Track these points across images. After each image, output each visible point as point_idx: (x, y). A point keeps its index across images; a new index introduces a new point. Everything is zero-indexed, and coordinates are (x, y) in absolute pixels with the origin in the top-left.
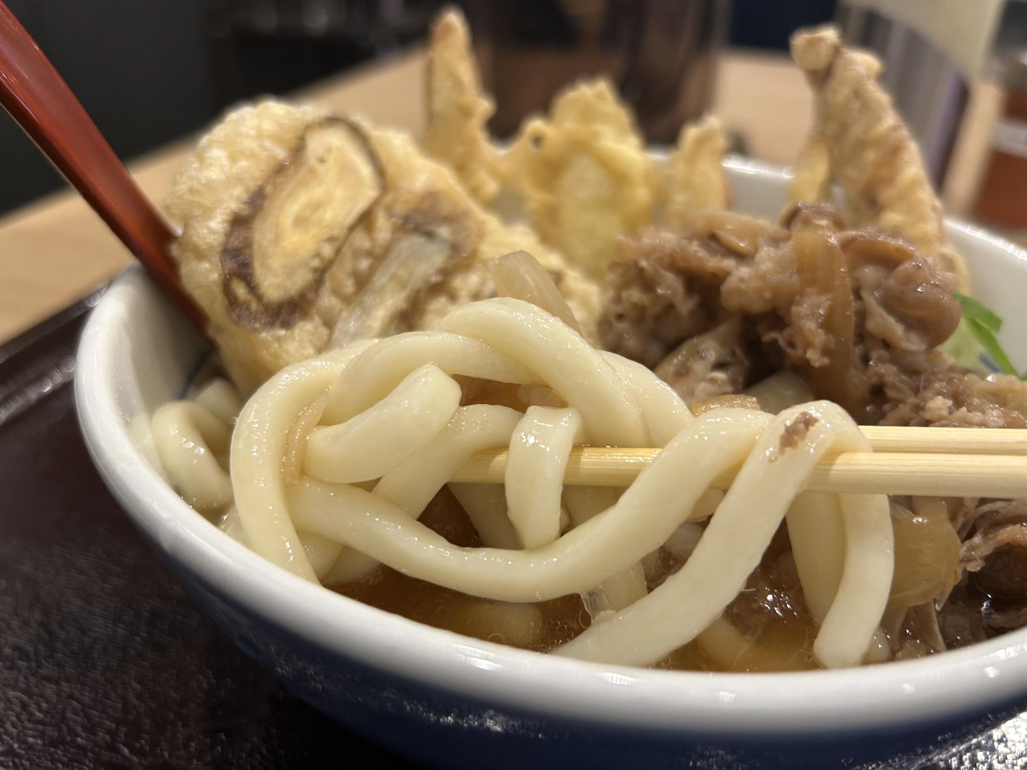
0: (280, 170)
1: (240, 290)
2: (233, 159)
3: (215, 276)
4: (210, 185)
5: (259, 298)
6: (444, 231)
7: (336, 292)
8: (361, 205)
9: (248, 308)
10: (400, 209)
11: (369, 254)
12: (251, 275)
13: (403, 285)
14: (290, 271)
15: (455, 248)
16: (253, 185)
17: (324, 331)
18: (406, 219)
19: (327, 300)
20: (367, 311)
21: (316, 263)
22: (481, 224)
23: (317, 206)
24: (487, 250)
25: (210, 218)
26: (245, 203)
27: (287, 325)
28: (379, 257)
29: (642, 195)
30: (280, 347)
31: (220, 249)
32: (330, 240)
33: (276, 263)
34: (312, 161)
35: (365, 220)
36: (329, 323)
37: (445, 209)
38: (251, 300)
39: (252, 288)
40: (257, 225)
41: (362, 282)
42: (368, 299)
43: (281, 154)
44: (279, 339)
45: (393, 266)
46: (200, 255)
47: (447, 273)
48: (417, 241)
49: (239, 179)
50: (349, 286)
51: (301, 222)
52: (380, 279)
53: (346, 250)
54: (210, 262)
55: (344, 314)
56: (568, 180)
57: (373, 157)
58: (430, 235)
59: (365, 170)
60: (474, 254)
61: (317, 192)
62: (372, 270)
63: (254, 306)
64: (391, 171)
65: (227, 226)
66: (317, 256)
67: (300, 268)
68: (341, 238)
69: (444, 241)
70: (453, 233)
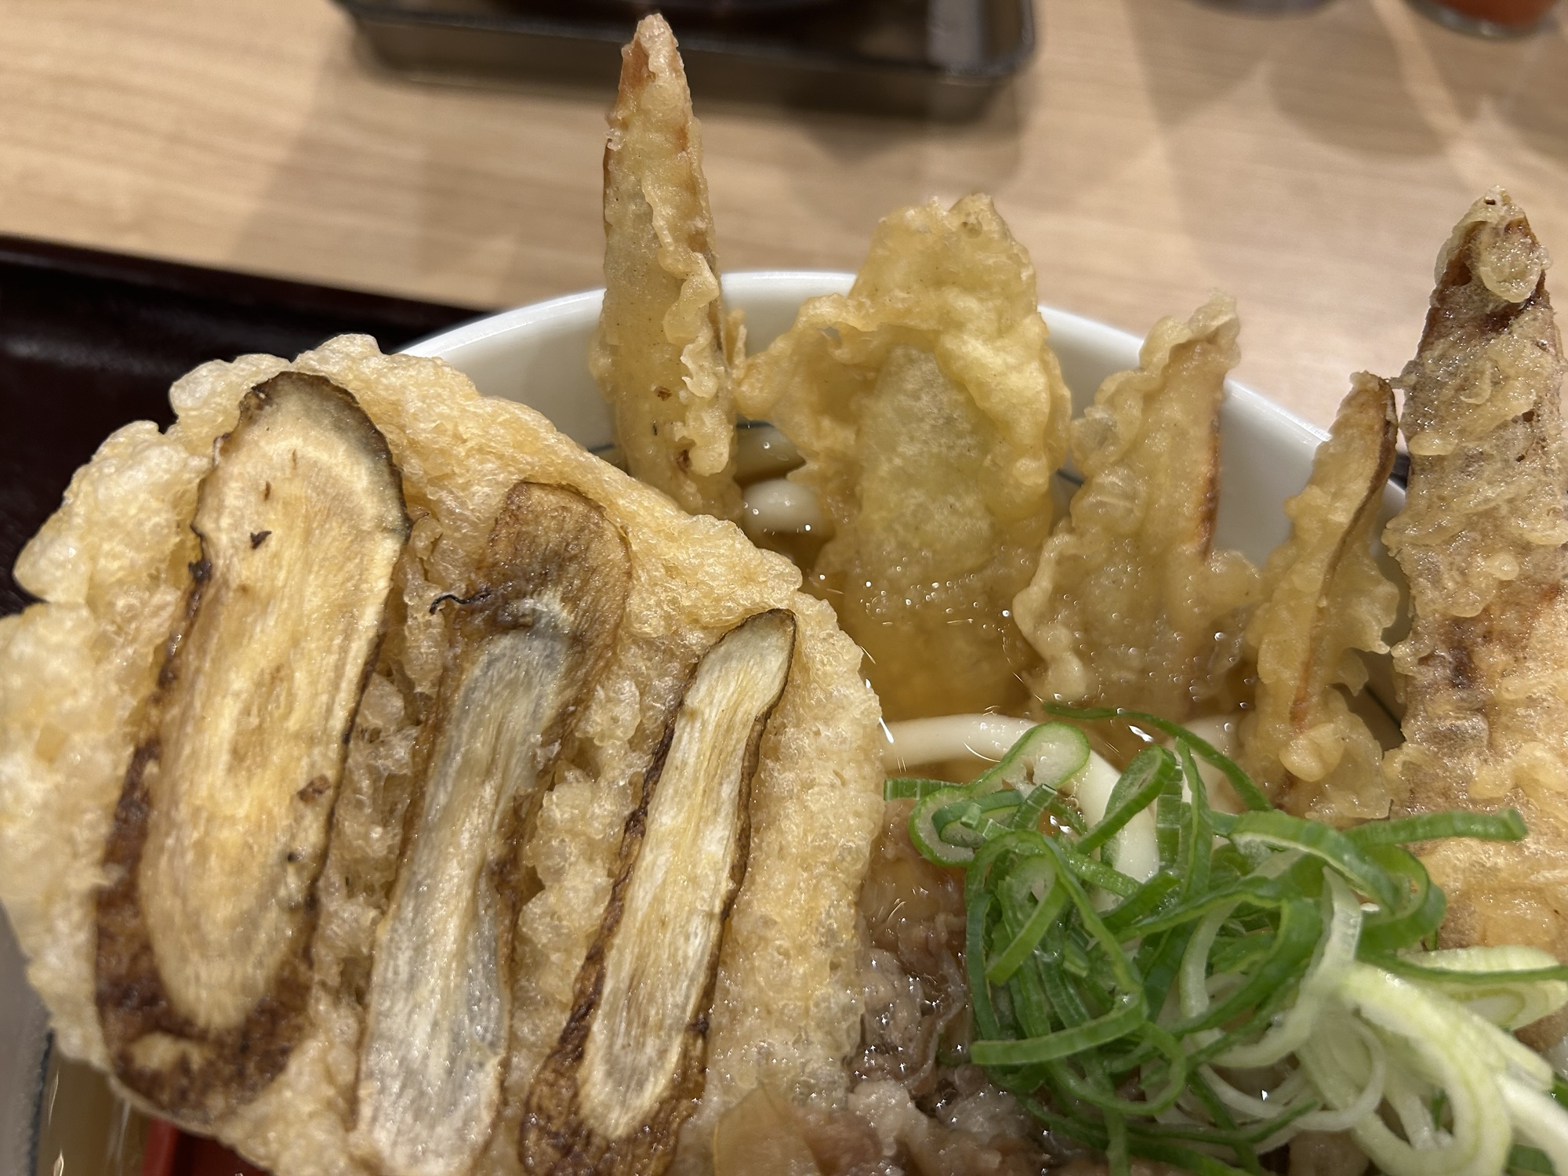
1: (157, 1052)
5: (200, 1036)
6: (550, 604)
7: (355, 885)
9: (186, 1073)
12: (170, 1012)
15: (577, 641)
19: (340, 922)
21: (293, 885)
32: (307, 795)
35: (382, 654)
36: (355, 989)
38: (186, 1050)
47: (567, 720)
48: (504, 643)
58: (522, 626)
60: (622, 621)
62: (422, 763)
63: (196, 1060)
66: (291, 858)
67: (262, 905)
68: (331, 774)
69: (553, 632)
70: (568, 598)
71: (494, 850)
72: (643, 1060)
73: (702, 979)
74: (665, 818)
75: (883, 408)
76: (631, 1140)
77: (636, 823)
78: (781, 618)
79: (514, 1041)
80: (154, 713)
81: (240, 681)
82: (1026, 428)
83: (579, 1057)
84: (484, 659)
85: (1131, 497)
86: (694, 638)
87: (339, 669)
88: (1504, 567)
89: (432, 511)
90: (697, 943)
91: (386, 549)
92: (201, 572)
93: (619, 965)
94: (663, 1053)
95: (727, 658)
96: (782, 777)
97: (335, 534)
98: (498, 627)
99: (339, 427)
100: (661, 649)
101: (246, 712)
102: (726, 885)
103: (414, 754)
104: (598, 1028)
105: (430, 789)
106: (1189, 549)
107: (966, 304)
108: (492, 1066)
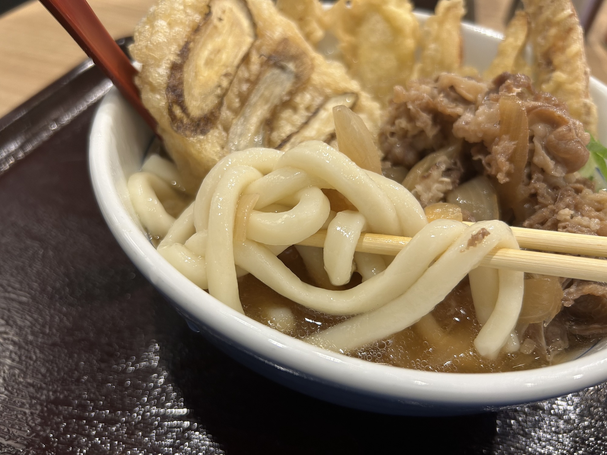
0: (197, 30)
1: (178, 111)
2: (170, 25)
3: (163, 103)
4: (158, 46)
5: (188, 115)
6: (291, 66)
7: (229, 108)
8: (244, 49)
9: (182, 122)
10: (265, 50)
11: (248, 81)
12: (183, 101)
13: (267, 101)
14: (205, 97)
15: (298, 77)
16: (182, 43)
17: (224, 134)
18: (269, 58)
19: (225, 114)
20: (246, 120)
21: (219, 91)
22: (312, 59)
23: (218, 51)
24: (316, 78)
25: (159, 66)
26: (178, 55)
27: (204, 132)
28: (254, 82)
29: (410, 43)
30: (201, 146)
31: (165, 86)
32: (226, 75)
33: (196, 91)
34: (215, 21)
35: (246, 59)
36: (227, 129)
37: (293, 51)
38: (183, 117)
39: (184, 109)
40: (185, 69)
41: (244, 99)
42: (248, 111)
43: (198, 18)
44: (200, 141)
45: (262, 88)
46: (154, 89)
47: (292, 94)
48: (276, 71)
49: (175, 39)
50: (236, 103)
51: (209, 63)
52: (254, 99)
53: (236, 81)
54: (160, 94)
55: (234, 122)
56: (365, 29)
57: (250, 15)
58: (283, 68)
59: (245, 23)
60: (309, 80)
61: (218, 41)
62: (250, 92)
63: (185, 120)
64: (260, 24)
65: (168, 71)
66: (220, 85)
67: (211, 92)
68: (233, 73)
69: (291, 72)
70: (296, 67)
71: (268, 115)
80: (192, 37)
81: (211, 46)
84: (271, 72)
87: (236, 56)
89: (263, 36)
98: (276, 66)
100: (319, 90)
103: (248, 89)
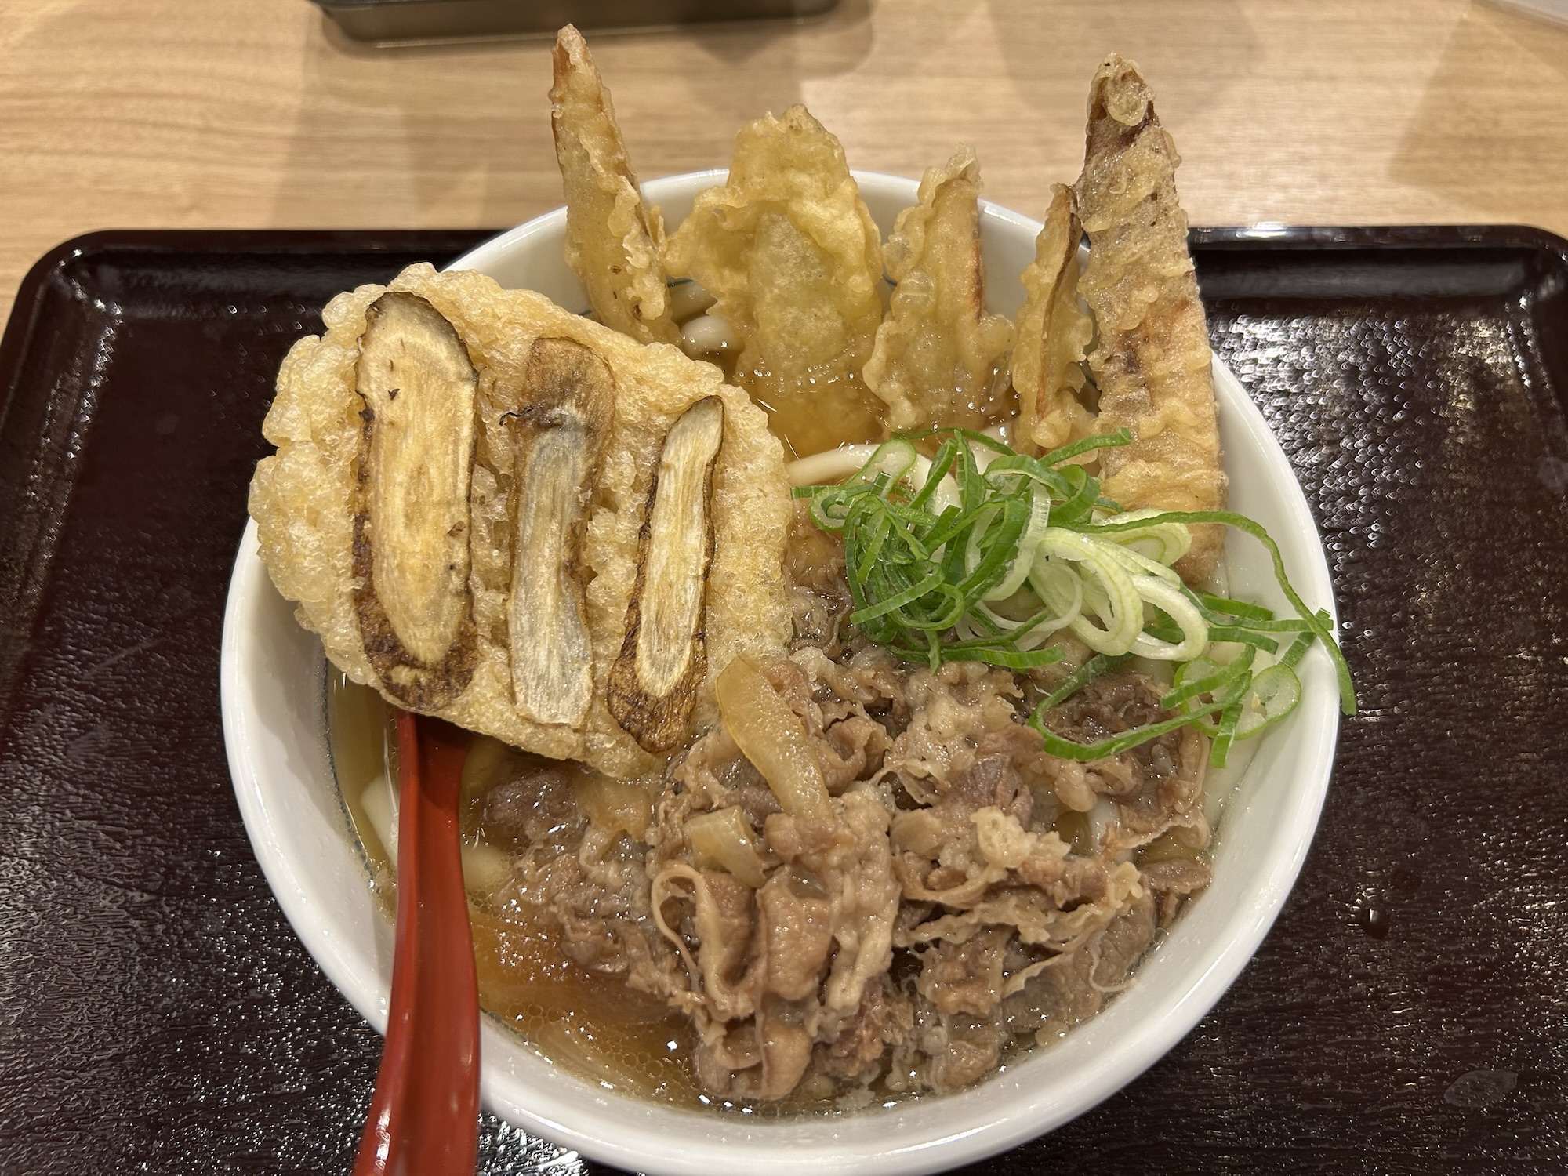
0: (361, 472)
1: (403, 676)
2: (312, 522)
5: (423, 667)
6: (569, 410)
7: (489, 585)
8: (465, 432)
9: (417, 687)
12: (404, 652)
13: (552, 516)
14: (435, 608)
15: (590, 430)
17: (501, 655)
18: (523, 414)
19: (485, 604)
20: (530, 583)
21: (456, 582)
23: (420, 471)
24: (629, 408)
26: (355, 572)
27: (466, 678)
28: (511, 485)
32: (454, 532)
34: (385, 411)
36: (502, 639)
38: (416, 677)
39: (412, 663)
42: (524, 564)
45: (532, 498)
47: (591, 479)
48: (547, 437)
50: (497, 558)
51: (412, 517)
52: (526, 531)
55: (510, 608)
58: (555, 425)
60: (615, 414)
61: (409, 450)
62: (514, 510)
63: (423, 679)
64: (472, 339)
65: (353, 615)
66: (452, 567)
67: (442, 596)
68: (464, 520)
69: (575, 426)
70: (582, 405)
71: (566, 555)
72: (670, 657)
73: (697, 611)
74: (662, 528)
75: (761, 257)
76: (670, 696)
77: (645, 532)
78: (713, 401)
79: (595, 656)
80: (360, 497)
81: (400, 477)
82: (852, 256)
83: (634, 656)
84: (537, 447)
85: (926, 289)
86: (661, 420)
87: (456, 464)
88: (1149, 294)
89: (488, 364)
90: (692, 592)
91: (467, 391)
92: (367, 415)
93: (648, 608)
94: (681, 651)
95: (684, 431)
96: (728, 498)
97: (434, 388)
98: (542, 427)
99: (423, 322)
100: (642, 429)
101: (408, 493)
102: (704, 560)
103: (507, 508)
104: (641, 641)
105: (521, 525)
106: (968, 317)
107: (801, 179)
108: (586, 669)
